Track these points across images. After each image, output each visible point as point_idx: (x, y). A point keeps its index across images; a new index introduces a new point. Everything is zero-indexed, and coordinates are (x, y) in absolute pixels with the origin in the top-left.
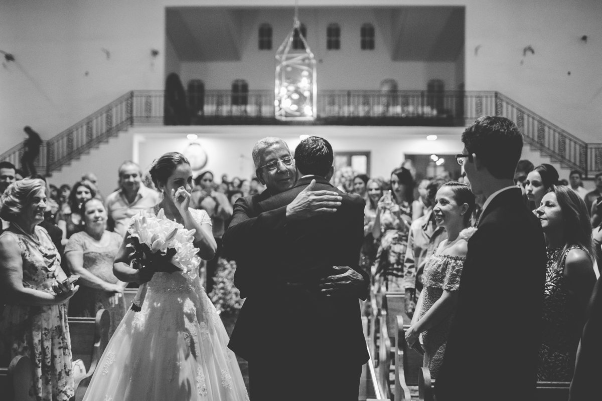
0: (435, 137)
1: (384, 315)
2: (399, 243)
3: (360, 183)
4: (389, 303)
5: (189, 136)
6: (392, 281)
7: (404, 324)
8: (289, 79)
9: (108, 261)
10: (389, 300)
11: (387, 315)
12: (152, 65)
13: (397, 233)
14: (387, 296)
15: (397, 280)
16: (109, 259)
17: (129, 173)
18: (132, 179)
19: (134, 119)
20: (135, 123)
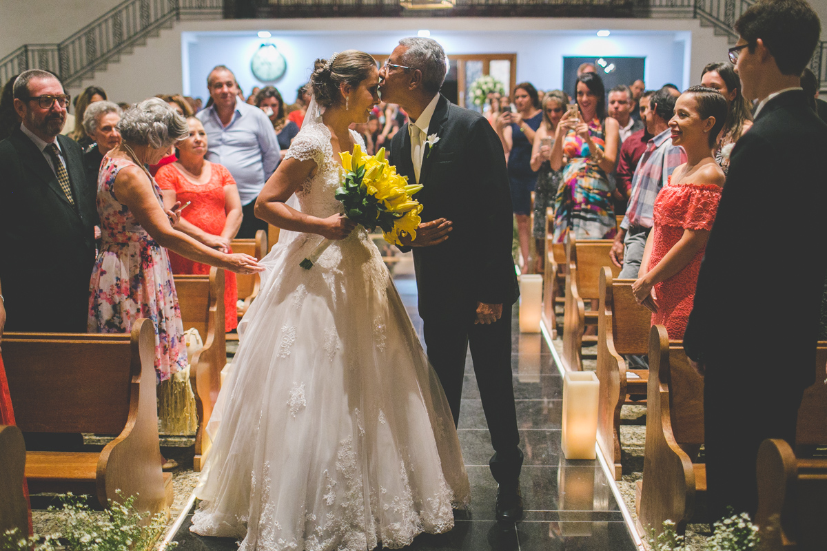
0: (607, 33)
1: (573, 269)
2: (587, 176)
3: (524, 96)
4: (579, 255)
5: (260, 33)
6: (578, 226)
9: (209, 204)
10: (579, 250)
11: (577, 269)
13: (585, 162)
14: (577, 245)
15: (585, 225)
16: (211, 202)
17: (222, 80)
18: (226, 89)
19: (181, 11)
20: (182, 17)
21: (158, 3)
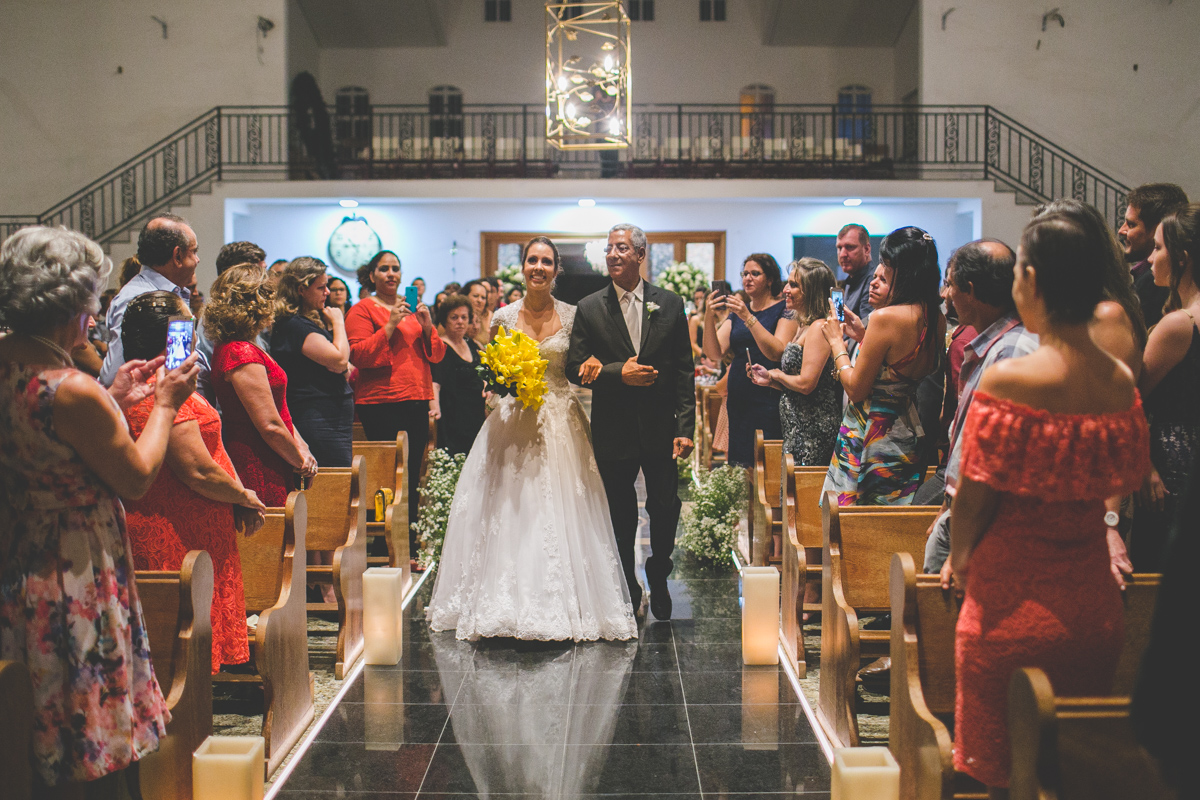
0: (860, 201)
1: (834, 558)
5: (343, 202)
7: (917, 572)
8: (574, 58)
12: (261, 50)
19: (224, 168)
20: (225, 176)
21: (191, 157)
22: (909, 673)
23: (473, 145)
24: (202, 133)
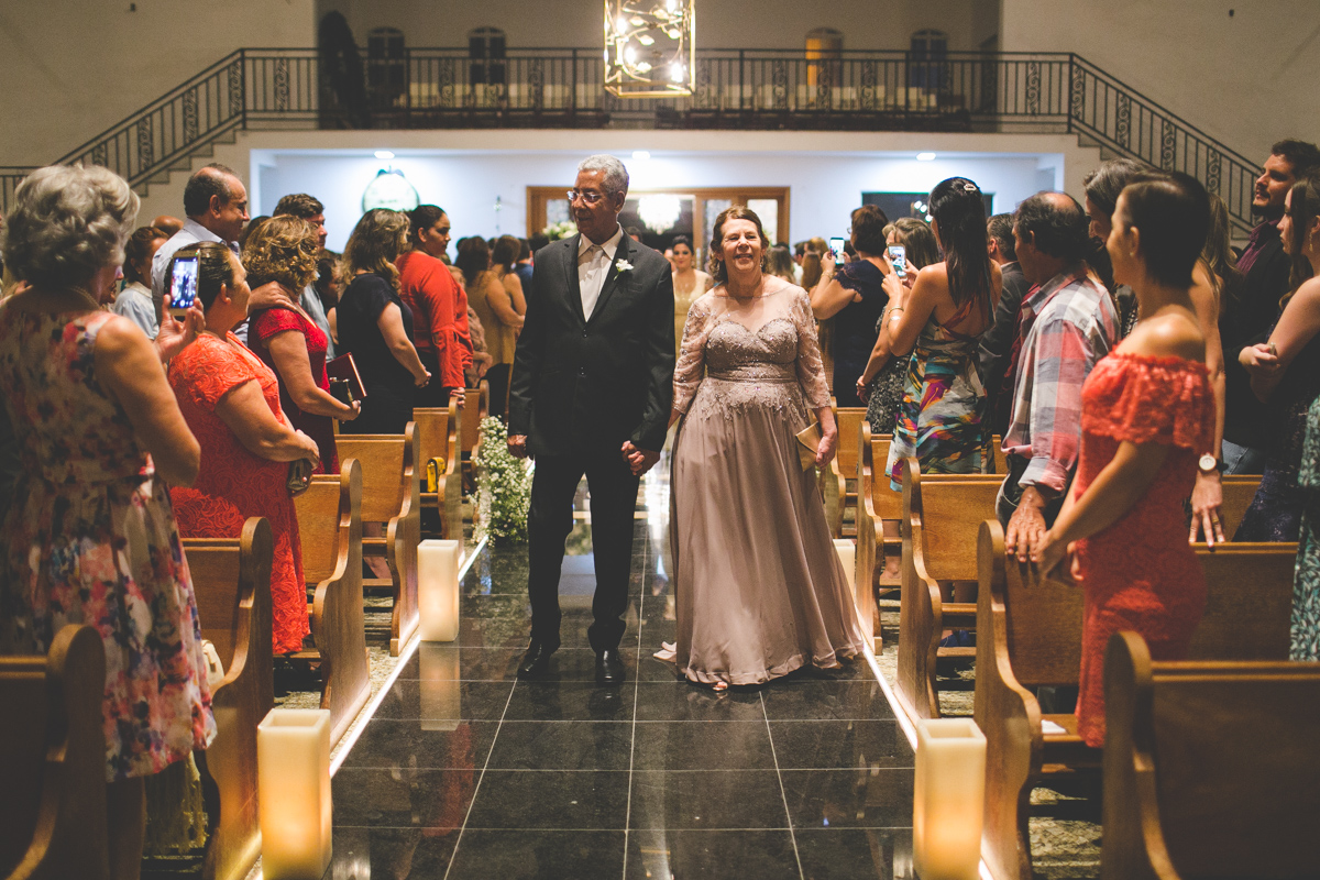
5: (379, 153)
19: (249, 115)
20: (250, 125)
21: (213, 103)
22: (996, 643)
23: (517, 92)
24: (224, 77)
